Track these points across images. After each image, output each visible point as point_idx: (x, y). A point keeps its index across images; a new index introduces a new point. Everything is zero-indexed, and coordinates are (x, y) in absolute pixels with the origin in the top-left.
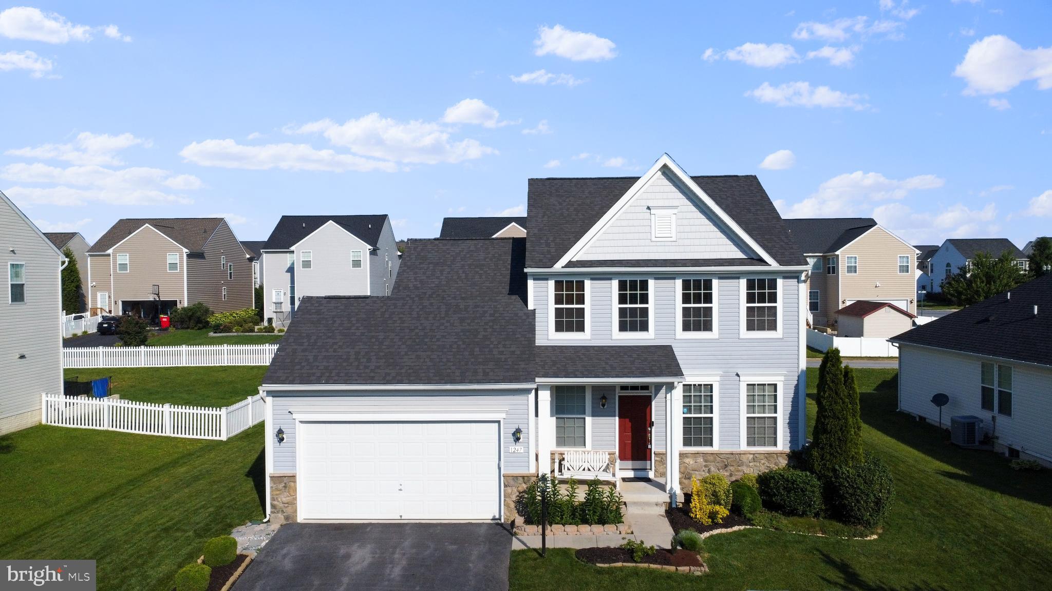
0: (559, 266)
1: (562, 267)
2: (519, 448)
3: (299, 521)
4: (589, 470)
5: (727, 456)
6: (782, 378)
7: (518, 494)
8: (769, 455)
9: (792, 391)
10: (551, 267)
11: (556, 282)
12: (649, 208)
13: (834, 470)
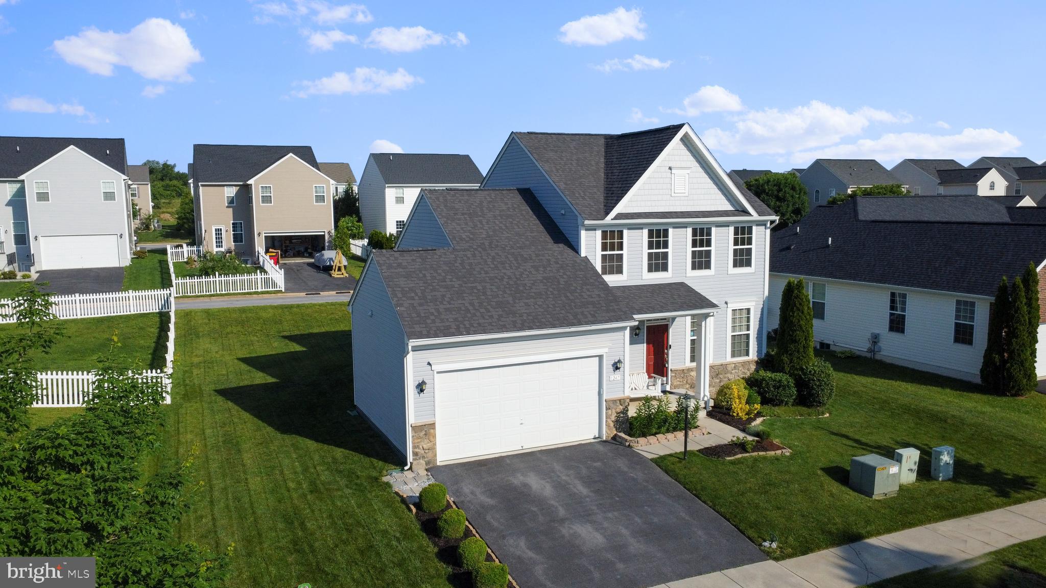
0: (609, 219)
1: (612, 219)
2: (617, 376)
3: (438, 464)
4: (636, 389)
5: (719, 367)
6: (754, 303)
7: (616, 414)
8: (744, 364)
9: (760, 313)
10: (603, 219)
11: (603, 232)
12: (670, 168)
13: (802, 369)
